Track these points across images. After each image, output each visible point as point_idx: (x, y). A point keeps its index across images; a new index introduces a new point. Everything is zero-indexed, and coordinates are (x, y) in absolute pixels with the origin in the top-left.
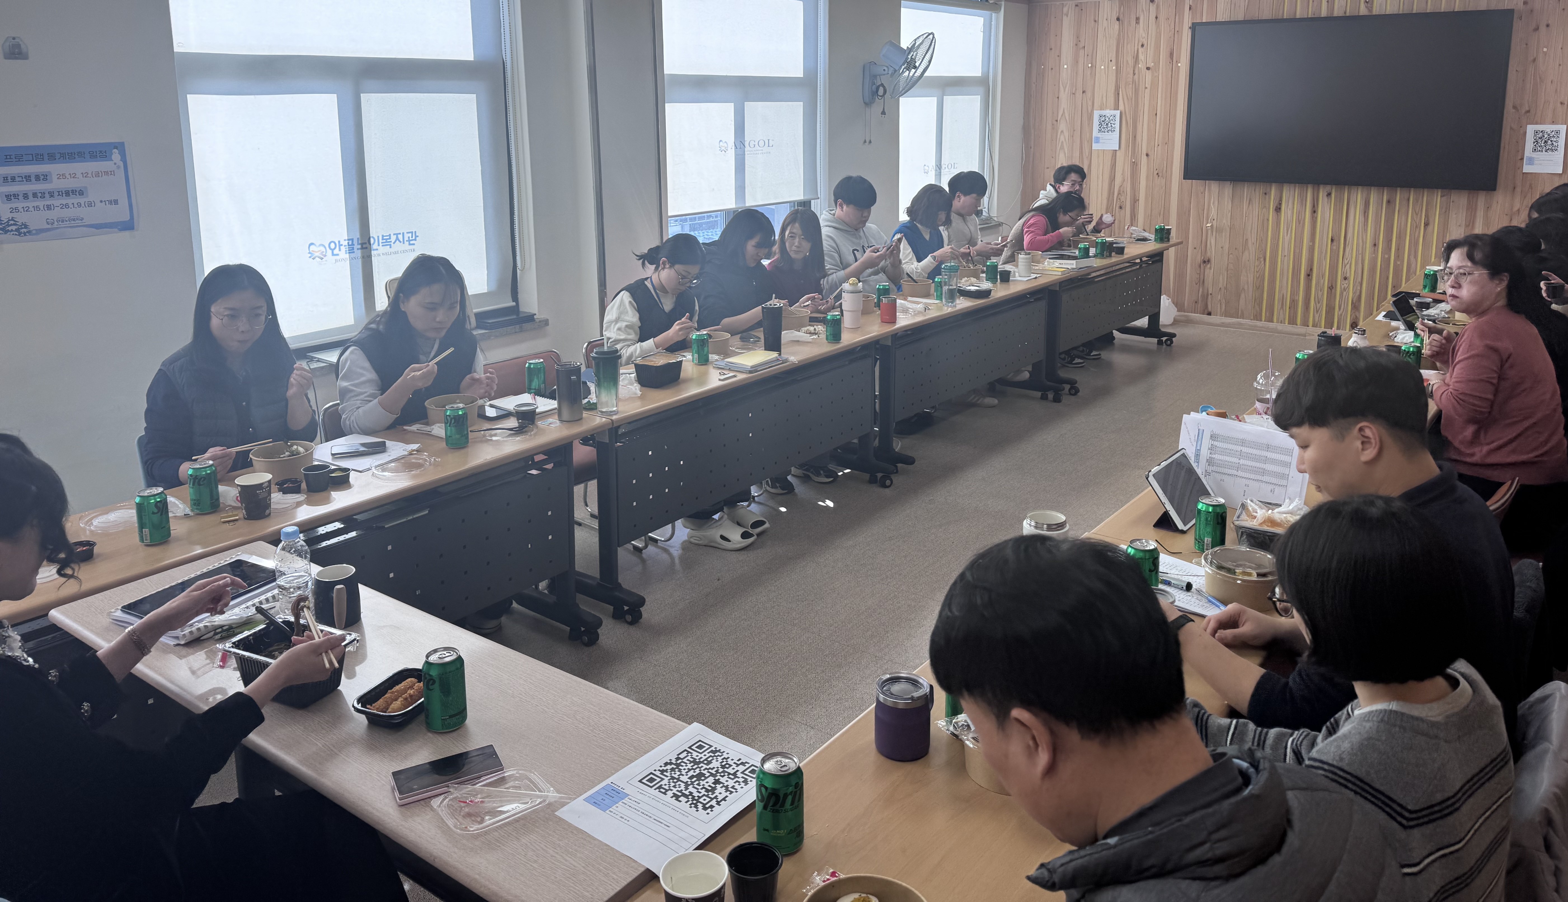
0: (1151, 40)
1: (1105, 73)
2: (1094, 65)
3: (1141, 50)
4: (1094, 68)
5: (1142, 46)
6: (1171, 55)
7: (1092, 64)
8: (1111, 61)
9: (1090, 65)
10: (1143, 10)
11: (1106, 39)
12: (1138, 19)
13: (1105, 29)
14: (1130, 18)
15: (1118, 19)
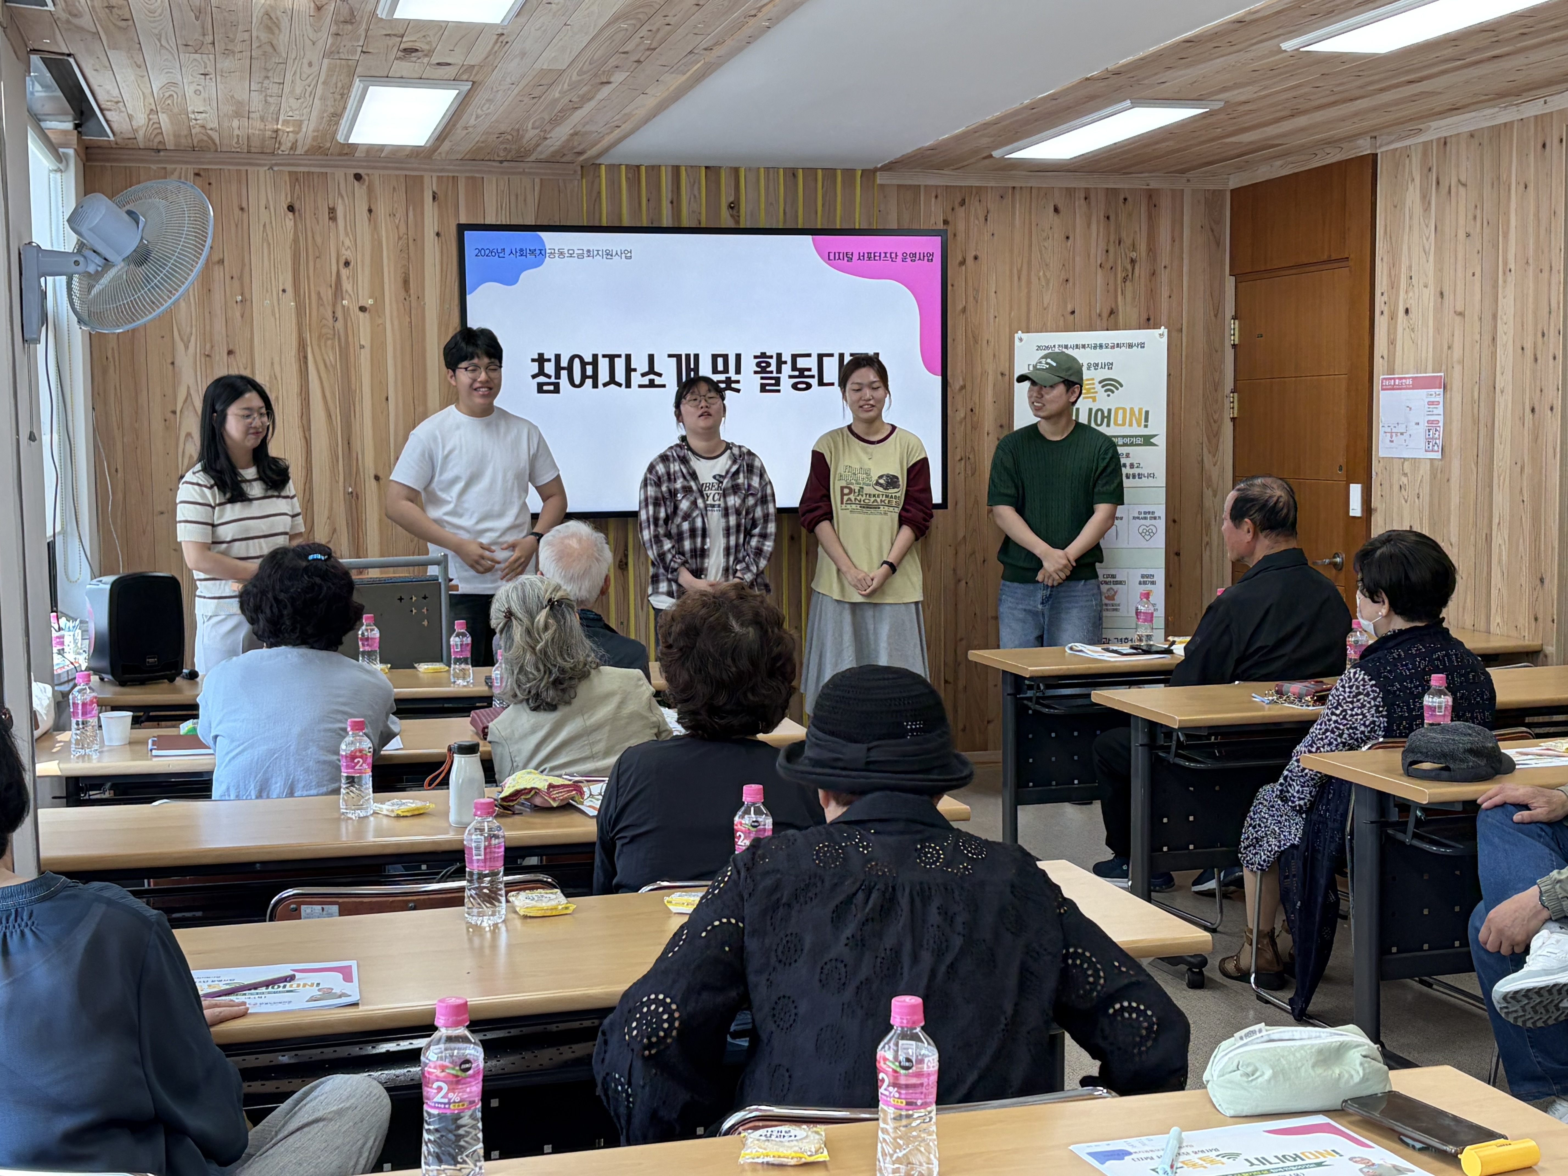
0: (363, 255)
1: (273, 314)
2: (248, 297)
3: (344, 272)
4: (248, 303)
5: (347, 264)
6: (406, 284)
7: (242, 295)
8: (284, 291)
9: (239, 298)
10: (340, 194)
11: (269, 244)
12: (332, 211)
13: (264, 225)
14: (316, 208)
15: (291, 208)
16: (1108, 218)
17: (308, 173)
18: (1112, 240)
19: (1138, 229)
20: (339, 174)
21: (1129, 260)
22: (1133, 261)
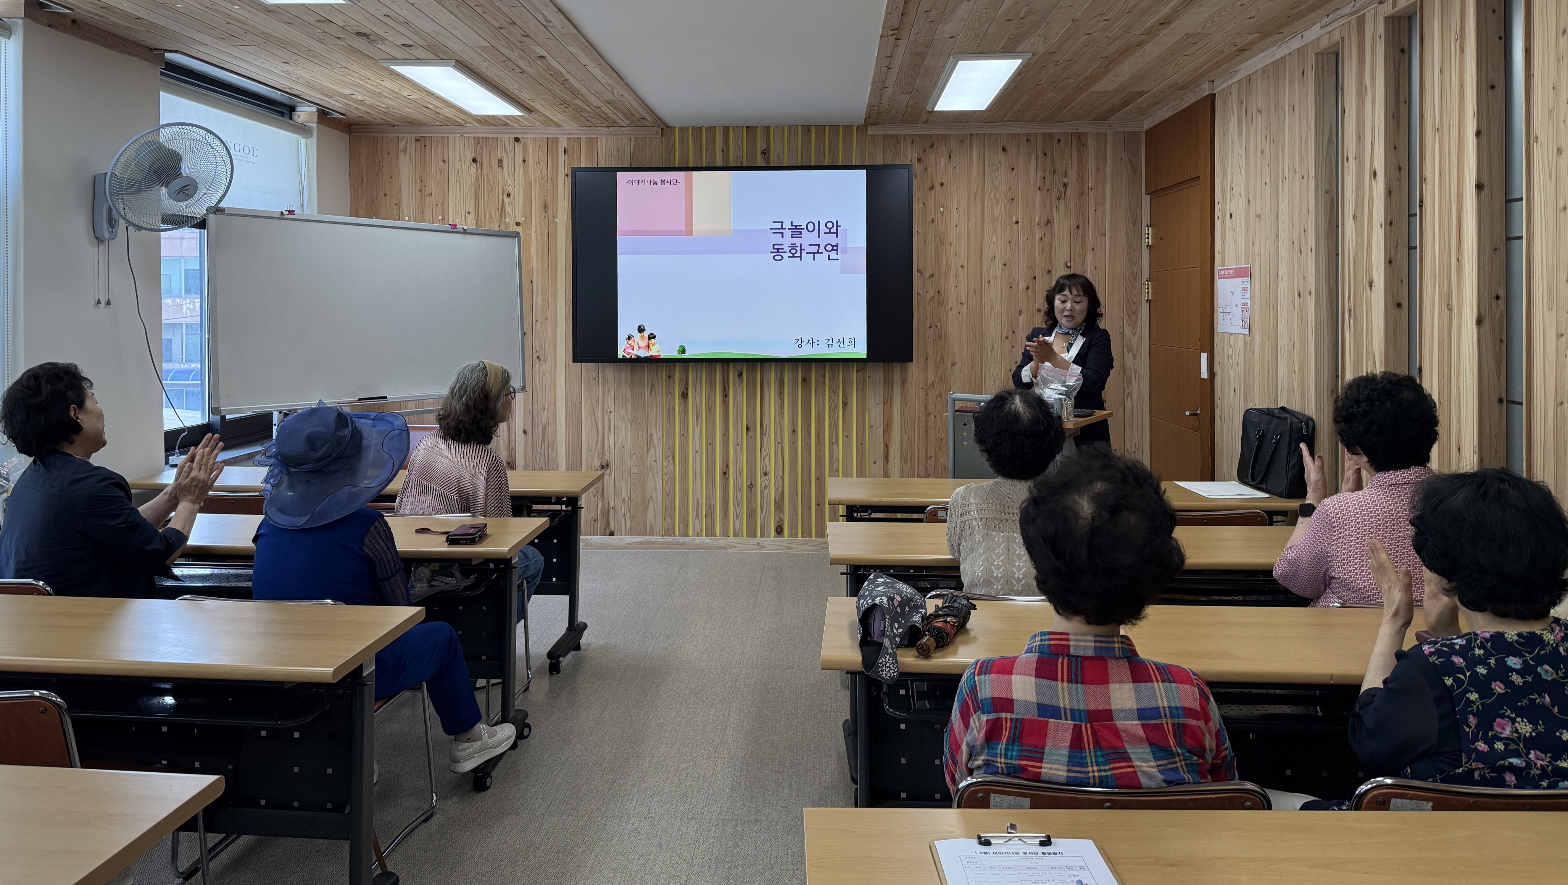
0: (519, 189)
2: (446, 217)
3: (507, 200)
5: (509, 195)
6: (546, 207)
7: (443, 216)
8: (469, 213)
9: (441, 218)
10: (506, 151)
11: (460, 183)
12: (500, 161)
13: (458, 172)
14: (490, 160)
15: (474, 161)
16: (1045, 154)
17: (486, 138)
18: (1048, 170)
19: (1069, 162)
20: (505, 137)
21: (1062, 184)
22: (1065, 185)
